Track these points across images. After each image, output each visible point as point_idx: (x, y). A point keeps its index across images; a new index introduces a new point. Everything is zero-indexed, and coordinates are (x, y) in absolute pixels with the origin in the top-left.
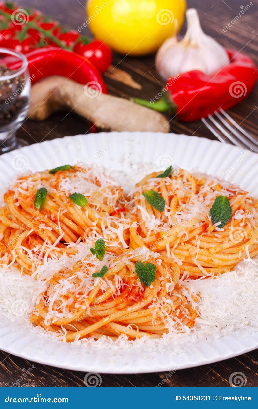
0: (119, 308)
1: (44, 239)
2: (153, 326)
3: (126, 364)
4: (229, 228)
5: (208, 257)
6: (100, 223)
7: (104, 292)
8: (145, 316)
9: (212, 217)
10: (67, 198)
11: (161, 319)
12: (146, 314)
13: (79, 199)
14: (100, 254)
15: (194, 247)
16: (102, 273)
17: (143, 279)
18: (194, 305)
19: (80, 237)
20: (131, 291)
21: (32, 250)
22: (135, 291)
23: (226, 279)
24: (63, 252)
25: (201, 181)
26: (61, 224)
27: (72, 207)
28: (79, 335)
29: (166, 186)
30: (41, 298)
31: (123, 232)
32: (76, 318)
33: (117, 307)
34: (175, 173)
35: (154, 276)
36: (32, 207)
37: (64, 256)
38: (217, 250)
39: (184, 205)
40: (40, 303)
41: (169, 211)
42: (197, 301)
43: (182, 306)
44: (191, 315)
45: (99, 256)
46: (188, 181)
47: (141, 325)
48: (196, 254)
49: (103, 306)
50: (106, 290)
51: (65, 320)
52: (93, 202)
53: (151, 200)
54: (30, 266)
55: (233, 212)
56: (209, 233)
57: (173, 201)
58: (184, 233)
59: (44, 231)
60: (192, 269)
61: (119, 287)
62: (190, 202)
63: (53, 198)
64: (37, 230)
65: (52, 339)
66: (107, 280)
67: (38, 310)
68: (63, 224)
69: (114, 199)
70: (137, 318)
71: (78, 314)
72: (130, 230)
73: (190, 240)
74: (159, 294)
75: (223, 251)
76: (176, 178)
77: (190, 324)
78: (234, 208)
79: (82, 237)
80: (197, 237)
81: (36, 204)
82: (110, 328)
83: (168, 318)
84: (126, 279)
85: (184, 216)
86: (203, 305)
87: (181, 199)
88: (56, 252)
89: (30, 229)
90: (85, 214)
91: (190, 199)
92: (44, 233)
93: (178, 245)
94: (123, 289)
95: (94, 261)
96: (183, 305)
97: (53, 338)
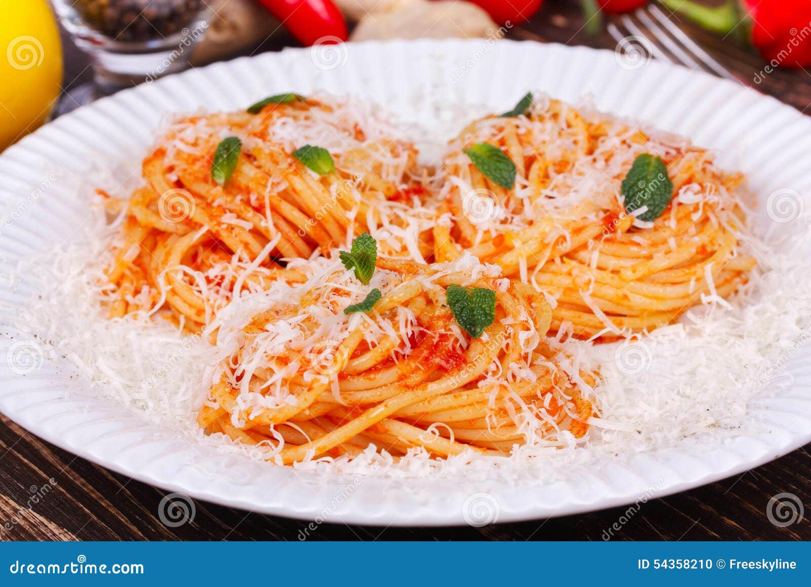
0: (408, 383)
1: (233, 248)
2: (489, 429)
3: (424, 504)
4: (666, 223)
5: (617, 288)
6: (365, 215)
7: (374, 346)
8: (471, 405)
9: (626, 197)
10: (288, 156)
11: (509, 413)
12: (471, 400)
13: (316, 157)
14: (363, 267)
15: (585, 268)
16: (368, 304)
17: (464, 322)
18: (586, 391)
19: (319, 248)
20: (437, 346)
21: (206, 274)
22: (446, 345)
23: (659, 343)
24: (278, 279)
25: (599, 127)
26: (272, 216)
27: (298, 176)
28: (314, 448)
29: (518, 135)
30: (223, 370)
31: (419, 237)
32: (304, 407)
33: (403, 382)
34: (538, 108)
35: (491, 315)
36: (205, 180)
37: (280, 285)
38: (639, 274)
39: (561, 176)
40: (222, 382)
41: (525, 187)
42: (592, 383)
43: (557, 388)
44: (578, 410)
45: (360, 273)
46: (569, 126)
47: (461, 428)
48: (589, 282)
49: (370, 379)
50: (377, 341)
51: (280, 411)
52: (348, 168)
53: (483, 164)
54: (200, 312)
55: (674, 190)
56: (619, 234)
57: (535, 167)
58: (562, 233)
59: (232, 229)
60: (580, 317)
61: (407, 334)
62: (574, 172)
63: (255, 159)
64: (217, 228)
65: (249, 458)
66: (379, 318)
67: (216, 396)
68: (277, 216)
69: (397, 168)
70: (451, 408)
71: (310, 397)
72: (435, 233)
73: (575, 251)
74: (502, 356)
75: (653, 276)
76: (541, 119)
77: (576, 430)
78: (676, 182)
79: (322, 247)
80: (591, 244)
81: (216, 172)
82: (386, 431)
83: (524, 411)
84: (425, 319)
85: (560, 200)
86: (606, 392)
87: (554, 165)
88: (261, 278)
89: (201, 226)
90: (329, 192)
91: (573, 165)
92: (234, 235)
93: (547, 262)
94: (417, 340)
95: (349, 283)
96: (560, 388)
97: (250, 455)
